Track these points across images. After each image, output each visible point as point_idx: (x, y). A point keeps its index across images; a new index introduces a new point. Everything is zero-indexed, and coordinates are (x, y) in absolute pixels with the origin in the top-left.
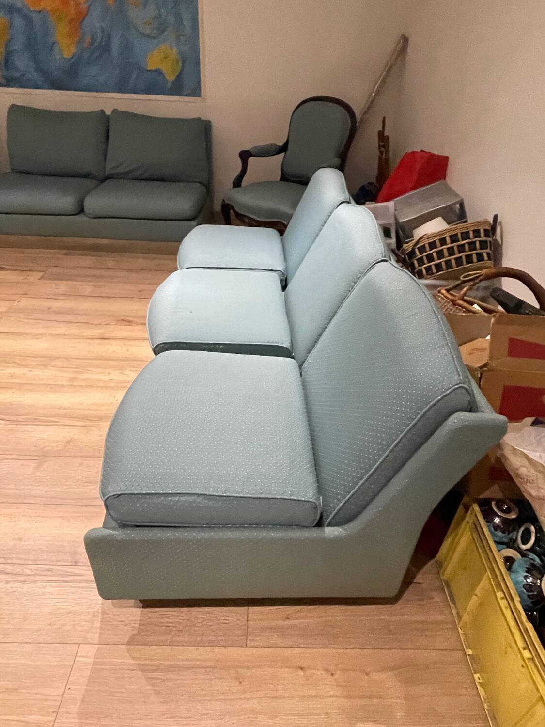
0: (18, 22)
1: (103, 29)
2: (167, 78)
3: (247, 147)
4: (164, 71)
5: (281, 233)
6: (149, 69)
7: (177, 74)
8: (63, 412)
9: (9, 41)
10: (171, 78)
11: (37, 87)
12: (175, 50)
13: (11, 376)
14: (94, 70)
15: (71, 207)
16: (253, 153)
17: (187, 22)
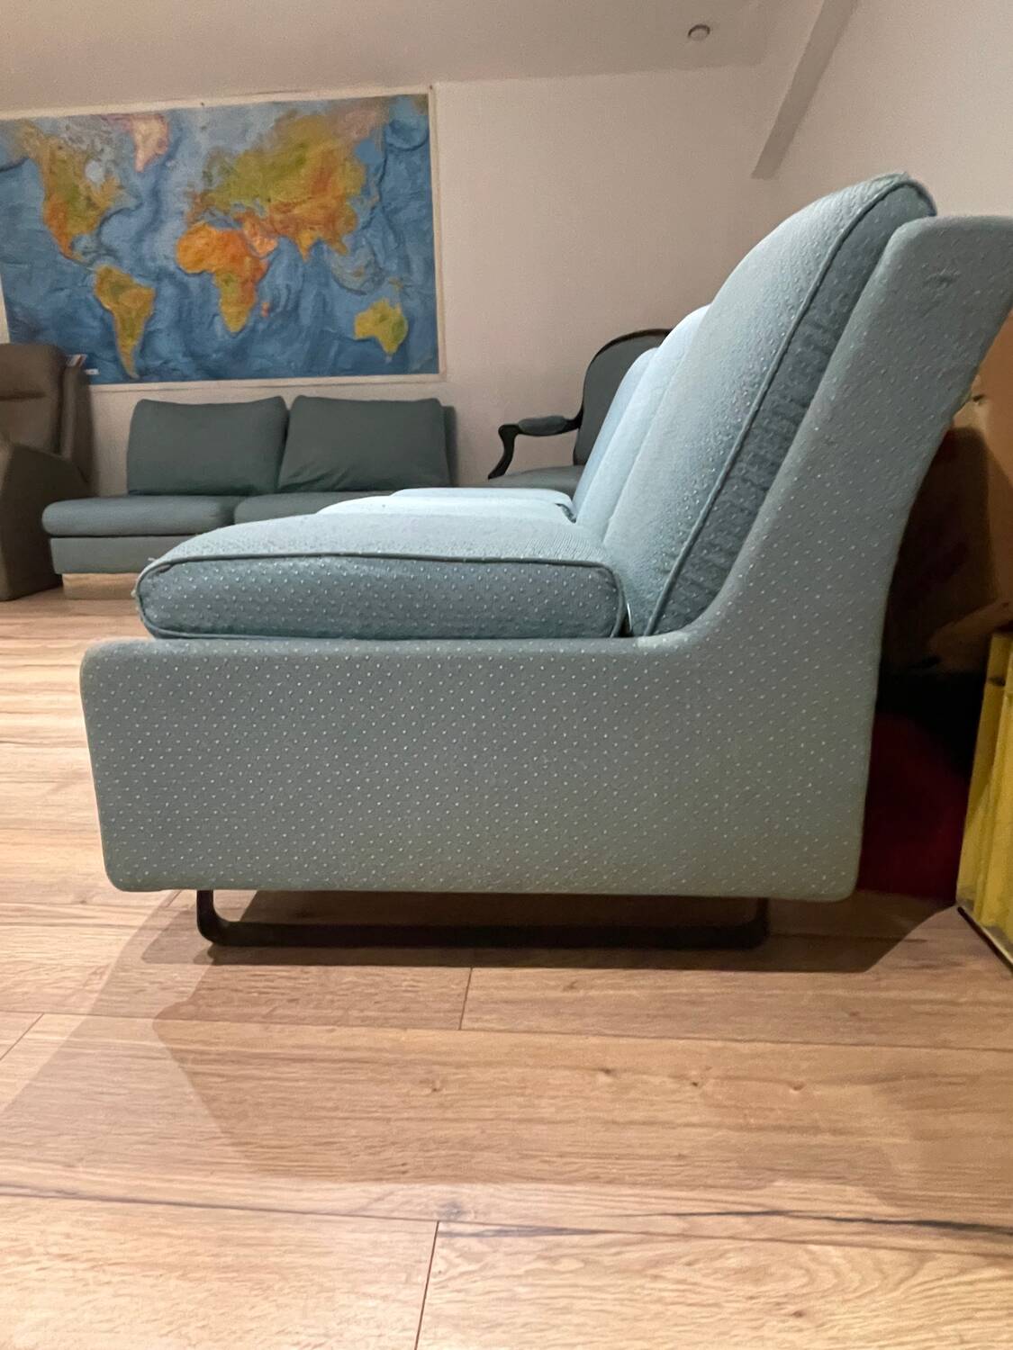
0: (168, 290)
1: (288, 287)
2: (386, 348)
4: (381, 338)
6: (356, 338)
7: (401, 342)
9: (152, 317)
10: (390, 347)
11: (184, 378)
12: (399, 310)
14: (272, 347)
15: (212, 519)
16: (524, 430)
17: (417, 264)
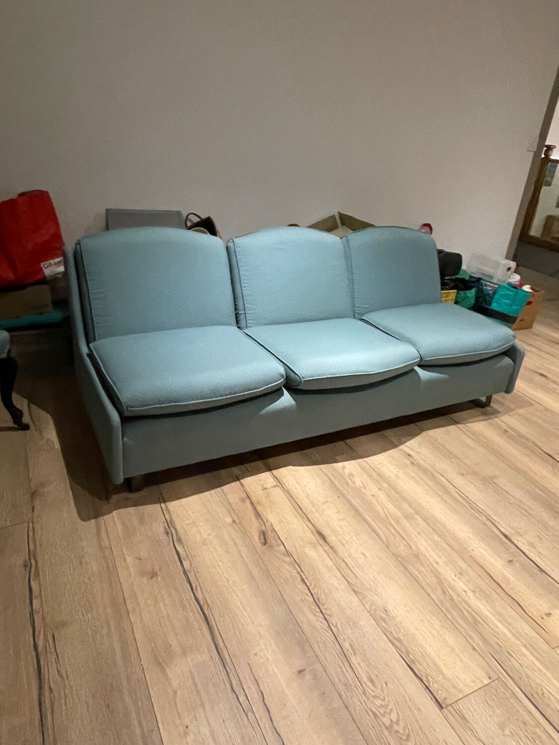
8: (446, 497)
13: (461, 574)
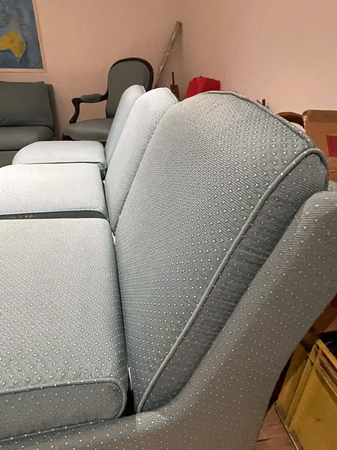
2: (16, 55)
3: (78, 96)
4: (13, 50)
5: (104, 144)
6: (2, 49)
7: (23, 53)
12: (20, 37)
16: (83, 100)
